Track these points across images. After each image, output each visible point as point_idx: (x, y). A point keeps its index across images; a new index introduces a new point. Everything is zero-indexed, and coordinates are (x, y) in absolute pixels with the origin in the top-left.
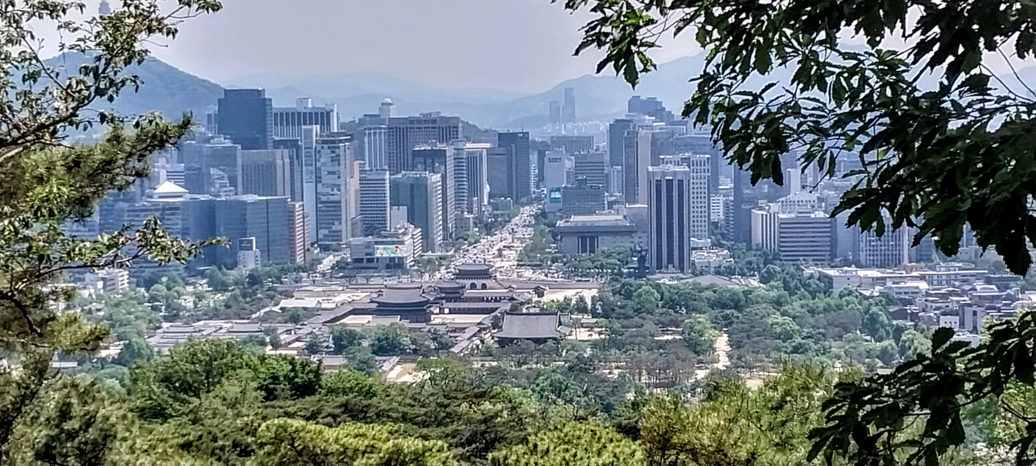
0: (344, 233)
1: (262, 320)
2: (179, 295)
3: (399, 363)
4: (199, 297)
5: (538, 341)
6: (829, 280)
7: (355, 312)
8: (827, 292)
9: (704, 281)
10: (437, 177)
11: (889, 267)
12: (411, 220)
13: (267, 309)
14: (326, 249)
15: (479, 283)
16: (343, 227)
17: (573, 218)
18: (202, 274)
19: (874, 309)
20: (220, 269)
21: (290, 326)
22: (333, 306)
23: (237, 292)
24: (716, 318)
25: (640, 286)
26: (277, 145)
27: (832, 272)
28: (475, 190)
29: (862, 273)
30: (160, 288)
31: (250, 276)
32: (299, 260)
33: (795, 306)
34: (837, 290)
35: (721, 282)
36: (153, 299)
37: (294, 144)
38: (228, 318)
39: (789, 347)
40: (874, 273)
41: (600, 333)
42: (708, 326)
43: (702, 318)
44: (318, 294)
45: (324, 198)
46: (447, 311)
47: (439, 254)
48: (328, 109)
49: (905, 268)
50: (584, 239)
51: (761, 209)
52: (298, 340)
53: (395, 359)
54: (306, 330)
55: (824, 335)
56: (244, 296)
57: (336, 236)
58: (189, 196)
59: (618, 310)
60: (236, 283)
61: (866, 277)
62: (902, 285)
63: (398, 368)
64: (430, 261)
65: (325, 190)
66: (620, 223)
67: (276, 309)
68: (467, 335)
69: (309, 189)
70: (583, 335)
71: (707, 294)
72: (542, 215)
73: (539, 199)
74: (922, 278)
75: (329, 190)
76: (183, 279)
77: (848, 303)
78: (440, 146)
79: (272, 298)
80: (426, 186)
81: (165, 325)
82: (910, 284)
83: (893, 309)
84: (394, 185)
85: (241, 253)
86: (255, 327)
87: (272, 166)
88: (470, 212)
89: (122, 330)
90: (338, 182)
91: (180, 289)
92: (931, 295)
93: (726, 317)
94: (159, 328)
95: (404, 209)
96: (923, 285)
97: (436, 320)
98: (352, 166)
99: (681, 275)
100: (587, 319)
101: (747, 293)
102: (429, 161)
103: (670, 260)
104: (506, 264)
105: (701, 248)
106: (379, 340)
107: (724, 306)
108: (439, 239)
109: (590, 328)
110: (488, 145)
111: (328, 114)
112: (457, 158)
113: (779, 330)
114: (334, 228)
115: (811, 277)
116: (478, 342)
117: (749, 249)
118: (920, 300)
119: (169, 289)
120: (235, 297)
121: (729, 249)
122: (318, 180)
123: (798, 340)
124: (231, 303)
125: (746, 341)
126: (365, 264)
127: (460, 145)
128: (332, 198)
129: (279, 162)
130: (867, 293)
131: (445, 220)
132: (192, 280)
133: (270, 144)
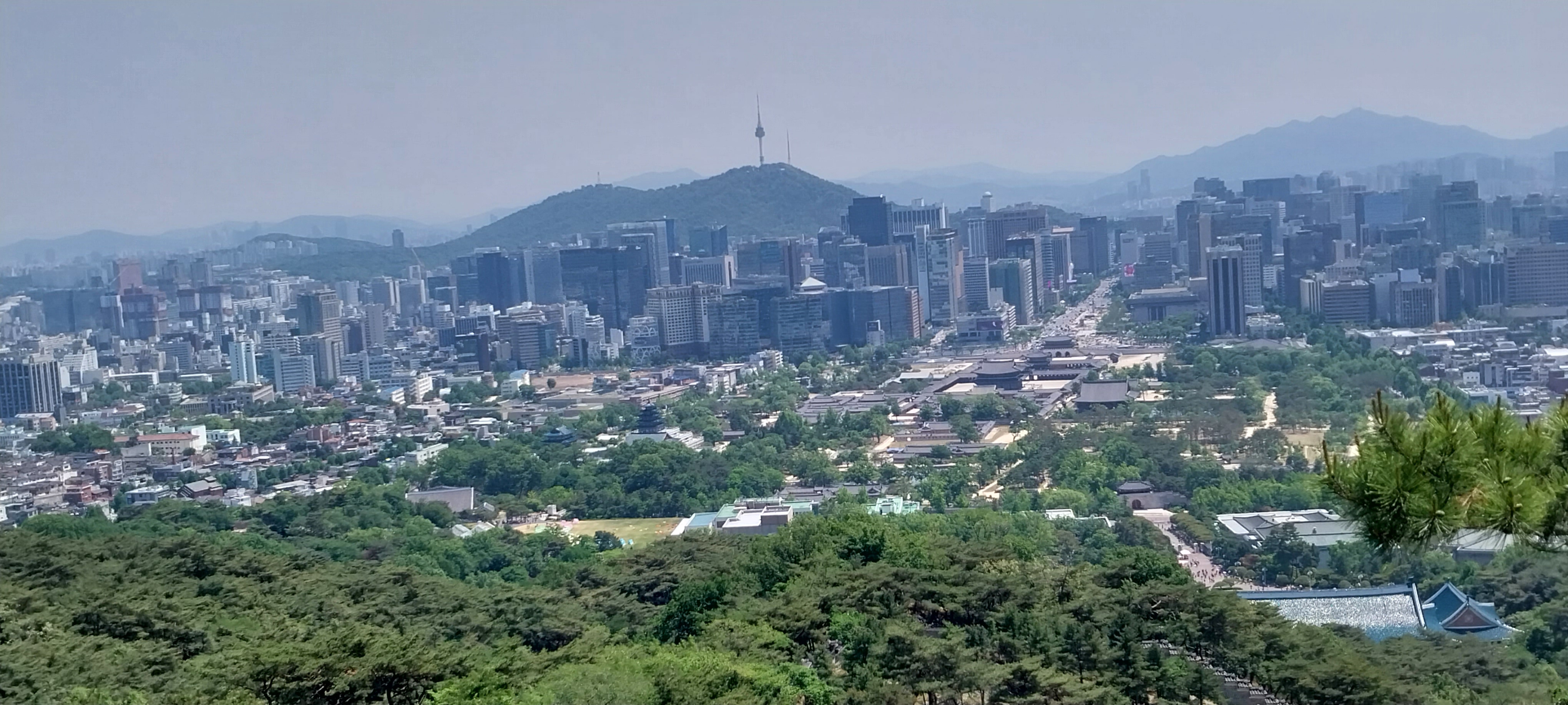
0: (952, 312)
1: (887, 390)
2: (822, 370)
3: (995, 426)
4: (838, 372)
5: (1111, 405)
6: (1368, 340)
7: (962, 381)
8: (1365, 353)
9: (1258, 344)
10: (1028, 262)
11: (1422, 326)
12: (1007, 299)
13: (890, 381)
14: (938, 325)
15: (1063, 351)
16: (951, 307)
17: (1143, 292)
18: (840, 350)
19: (1404, 369)
20: (853, 347)
21: (908, 395)
22: (943, 376)
23: (867, 366)
24: (1266, 379)
25: (1200, 352)
26: (896, 239)
27: (1368, 334)
28: (1061, 269)
29: (1396, 333)
30: (807, 366)
31: (877, 352)
32: (916, 335)
33: (1334, 368)
34: (1374, 350)
35: (1272, 345)
36: (801, 374)
37: (911, 238)
38: (859, 390)
39: (1328, 403)
40: (1406, 333)
41: (1164, 395)
42: (1257, 386)
43: (1252, 380)
44: (931, 366)
45: (935, 284)
46: (1036, 377)
47: (1030, 325)
48: (937, 207)
49: (1436, 327)
50: (1153, 308)
51: (1309, 277)
52: (915, 407)
53: (992, 423)
54: (921, 398)
55: (1359, 392)
56: (872, 369)
57: (946, 313)
58: (827, 289)
59: (1180, 374)
60: (866, 358)
61: (1399, 337)
62: (1432, 344)
63: (995, 431)
64: (1023, 334)
65: (935, 277)
66: (1185, 294)
67: (897, 380)
68: (1051, 400)
69: (922, 277)
70: (1150, 396)
71: (1260, 356)
72: (1118, 288)
73: (1116, 272)
74: (1450, 336)
75: (939, 277)
76: (824, 356)
77: (1382, 363)
78: (1029, 236)
79: (894, 370)
80: (1018, 271)
81: (812, 396)
82: (1439, 343)
83: (1421, 367)
84: (992, 270)
85: (870, 334)
86: (880, 398)
87: (893, 259)
88: (1057, 288)
89: (777, 403)
90: (946, 270)
91: (822, 365)
92: (1457, 353)
93: (1274, 379)
94: (807, 399)
95: (1000, 290)
96: (1450, 343)
97: (1027, 385)
98: (957, 255)
99: (1237, 340)
100: (1153, 382)
101: (1294, 355)
102: (1020, 249)
103: (1228, 327)
104: (1087, 333)
105: (1255, 314)
106: (978, 408)
107: (1273, 369)
108: (1030, 313)
109: (1157, 390)
110: (1071, 229)
111: (938, 211)
112: (1045, 244)
113: (1319, 389)
114: (944, 307)
115: (1351, 339)
116: (1061, 406)
117: (1299, 313)
118: (1446, 357)
119: (813, 365)
120: (864, 371)
121: (1280, 314)
122: (930, 269)
123: (1337, 398)
124: (862, 376)
125: (1290, 400)
126: (968, 338)
127: (1047, 233)
128: (941, 283)
129: (898, 255)
130: (1400, 353)
131: (1035, 297)
132: (832, 356)
133: (891, 240)
